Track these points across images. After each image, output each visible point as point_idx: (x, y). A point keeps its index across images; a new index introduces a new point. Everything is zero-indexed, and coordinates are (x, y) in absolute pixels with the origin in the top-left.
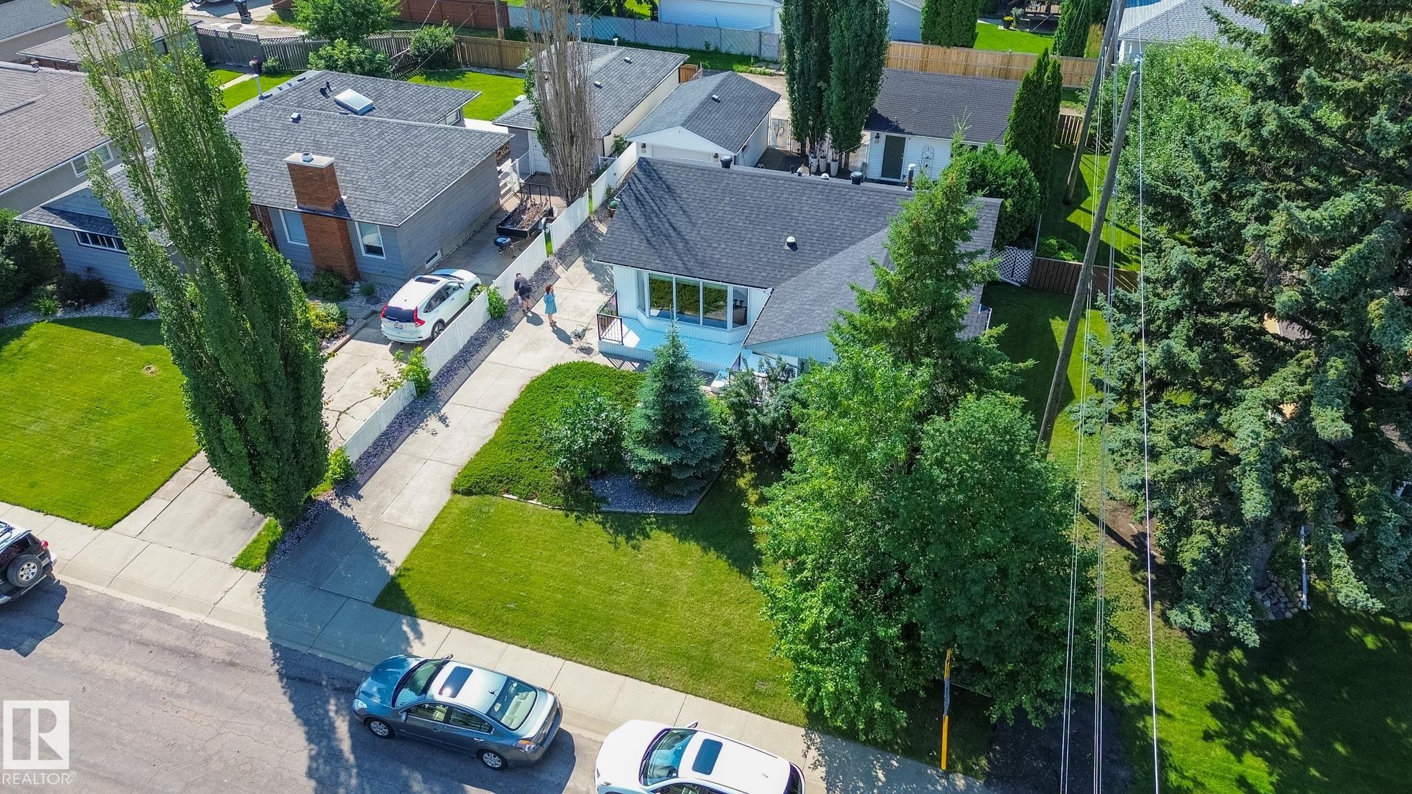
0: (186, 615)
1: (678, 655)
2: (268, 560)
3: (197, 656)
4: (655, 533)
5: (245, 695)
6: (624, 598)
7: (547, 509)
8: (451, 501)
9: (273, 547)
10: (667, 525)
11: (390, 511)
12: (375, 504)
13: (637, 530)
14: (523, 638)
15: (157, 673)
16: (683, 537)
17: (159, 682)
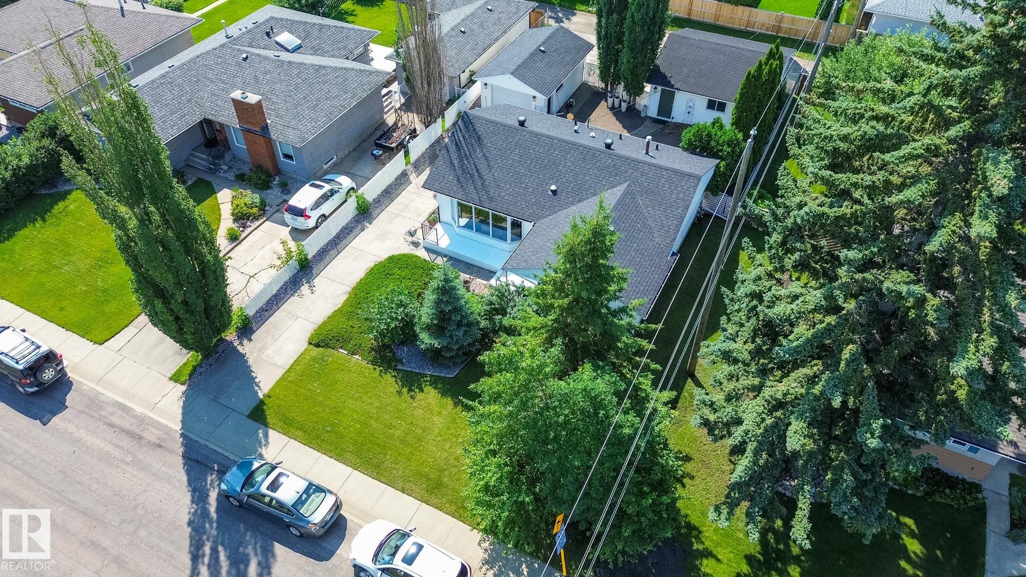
0: (139, 410)
1: (422, 476)
2: (190, 379)
3: (140, 438)
4: (428, 389)
5: (163, 468)
6: (398, 433)
7: (364, 363)
8: (306, 349)
9: (195, 368)
10: (436, 384)
11: (269, 352)
12: (260, 346)
13: (416, 385)
14: (331, 451)
15: (117, 446)
16: (444, 394)
17: (116, 452)
